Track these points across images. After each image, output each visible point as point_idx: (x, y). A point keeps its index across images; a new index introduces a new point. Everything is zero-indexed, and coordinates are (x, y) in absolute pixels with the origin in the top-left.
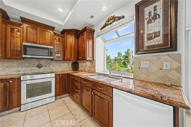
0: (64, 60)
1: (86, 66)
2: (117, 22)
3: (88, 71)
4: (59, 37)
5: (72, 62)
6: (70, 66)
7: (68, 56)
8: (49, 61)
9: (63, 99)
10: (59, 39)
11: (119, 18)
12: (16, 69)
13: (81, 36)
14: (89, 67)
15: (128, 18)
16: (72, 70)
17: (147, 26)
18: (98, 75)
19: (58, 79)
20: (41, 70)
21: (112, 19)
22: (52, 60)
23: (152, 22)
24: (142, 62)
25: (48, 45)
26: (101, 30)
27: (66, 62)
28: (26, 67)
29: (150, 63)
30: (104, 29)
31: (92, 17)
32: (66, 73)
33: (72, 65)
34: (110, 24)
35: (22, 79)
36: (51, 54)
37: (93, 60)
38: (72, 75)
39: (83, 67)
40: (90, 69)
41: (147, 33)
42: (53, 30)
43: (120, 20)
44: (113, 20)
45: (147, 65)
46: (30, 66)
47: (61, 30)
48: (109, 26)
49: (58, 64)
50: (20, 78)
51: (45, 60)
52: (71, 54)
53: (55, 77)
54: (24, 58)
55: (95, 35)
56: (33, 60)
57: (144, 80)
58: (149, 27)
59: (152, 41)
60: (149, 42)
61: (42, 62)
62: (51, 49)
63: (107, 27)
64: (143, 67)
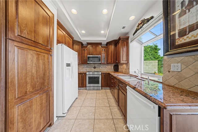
0: (108, 64)
1: (123, 68)
2: (147, 23)
3: (124, 72)
4: (104, 49)
5: (114, 64)
6: (113, 68)
7: (110, 61)
8: (99, 65)
9: (106, 90)
10: (104, 50)
11: (148, 20)
12: (86, 69)
13: (117, 44)
14: (125, 69)
15: (157, 17)
16: (114, 71)
17: (179, 20)
18: (130, 76)
19: (103, 76)
20: (96, 70)
21: (141, 23)
22: (100, 63)
23: (185, 13)
24: (172, 65)
25: (98, 55)
26: (133, 35)
27: (109, 65)
28: (89, 68)
29: (183, 66)
30: (136, 34)
31: (124, 28)
32: (108, 72)
33: (114, 67)
34: (140, 28)
35: (87, 74)
36: (100, 60)
37: (128, 62)
38: (111, 75)
39: (121, 69)
40: (125, 71)
41: (178, 29)
42: (101, 45)
43: (149, 21)
44: (143, 23)
45: (178, 68)
46: (91, 68)
47: (106, 43)
48: (140, 30)
49: (104, 66)
50: (86, 73)
51: (97, 64)
52: (111, 59)
53: (101, 75)
54: (88, 63)
55: (130, 41)
56: (92, 64)
57: (175, 86)
58: (182, 20)
59: (185, 37)
60: (181, 39)
61: (96, 65)
62: (99, 57)
63: (138, 32)
64: (173, 70)
